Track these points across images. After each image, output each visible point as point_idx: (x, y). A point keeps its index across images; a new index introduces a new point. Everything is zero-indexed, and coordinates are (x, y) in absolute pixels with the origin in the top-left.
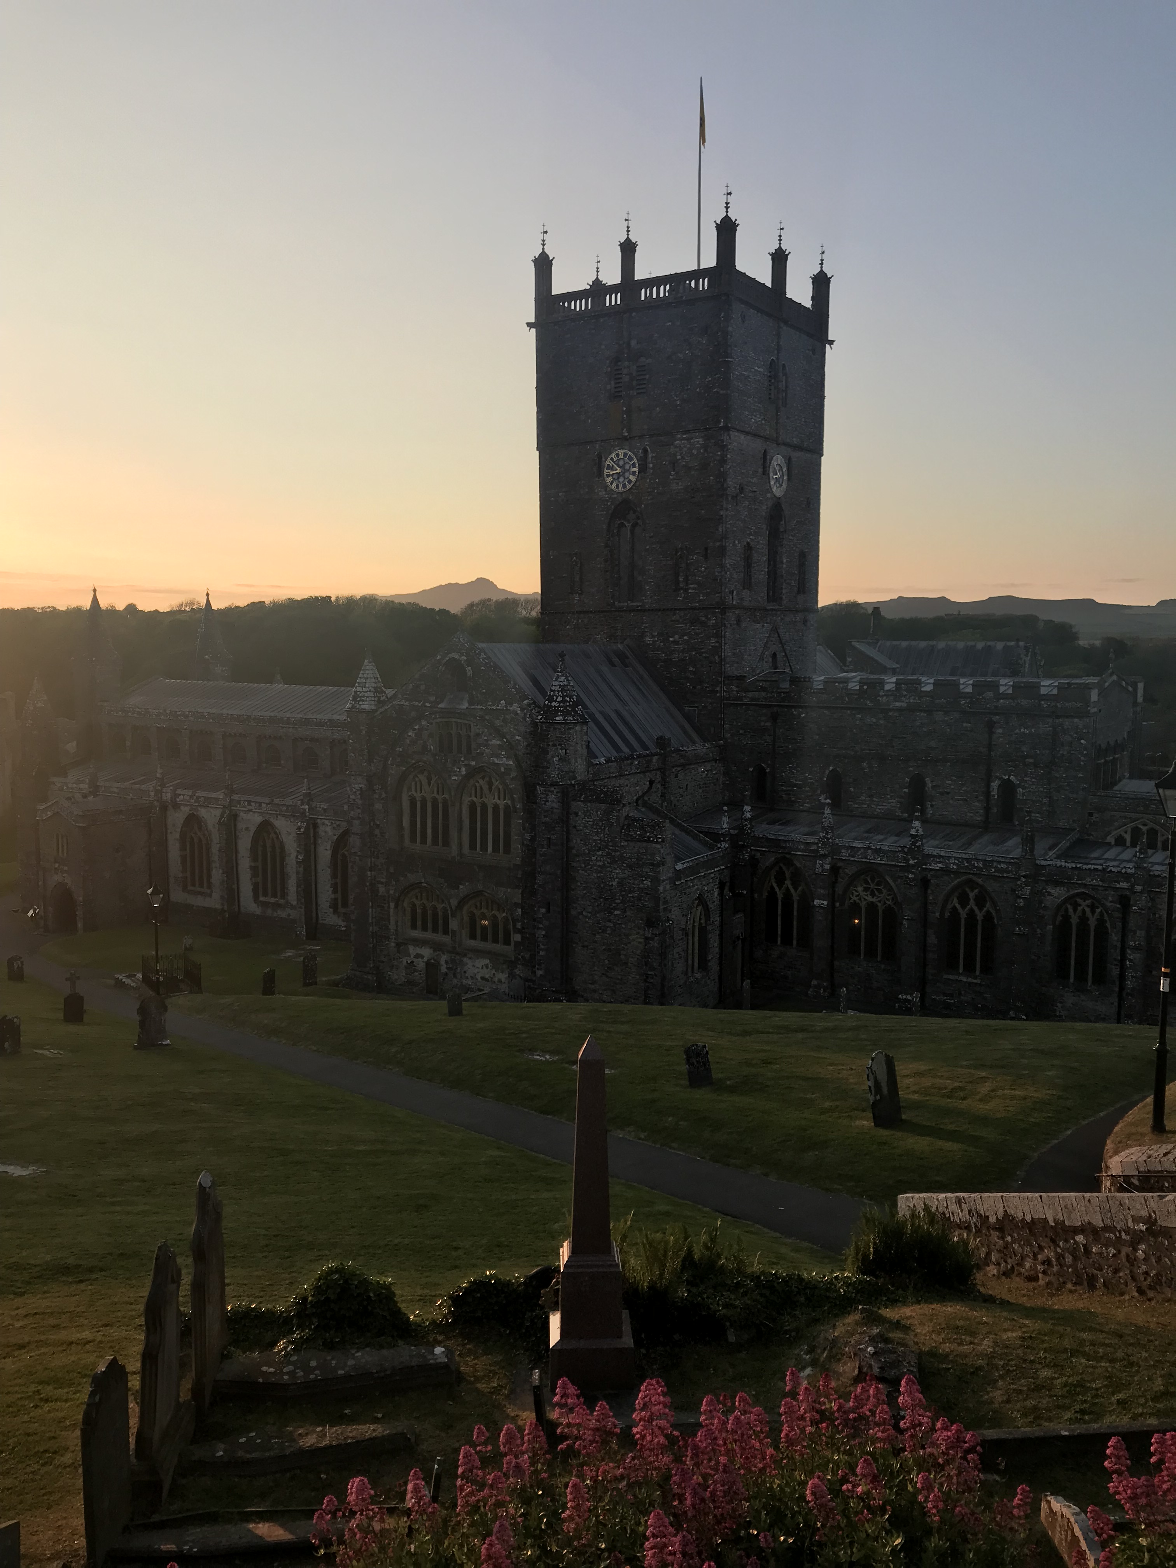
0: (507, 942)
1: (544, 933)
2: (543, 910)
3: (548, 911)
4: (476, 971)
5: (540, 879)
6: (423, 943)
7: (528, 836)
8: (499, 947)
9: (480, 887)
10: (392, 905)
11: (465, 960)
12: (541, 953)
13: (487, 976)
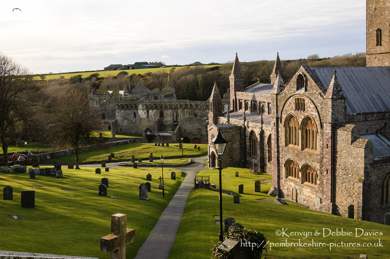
0: (316, 184)
1: (326, 181)
2: (326, 172)
3: (327, 173)
4: (307, 193)
5: (325, 160)
6: (292, 181)
7: (321, 143)
8: (313, 185)
9: (308, 162)
10: (283, 166)
11: (303, 188)
12: (325, 189)
13: (310, 196)
